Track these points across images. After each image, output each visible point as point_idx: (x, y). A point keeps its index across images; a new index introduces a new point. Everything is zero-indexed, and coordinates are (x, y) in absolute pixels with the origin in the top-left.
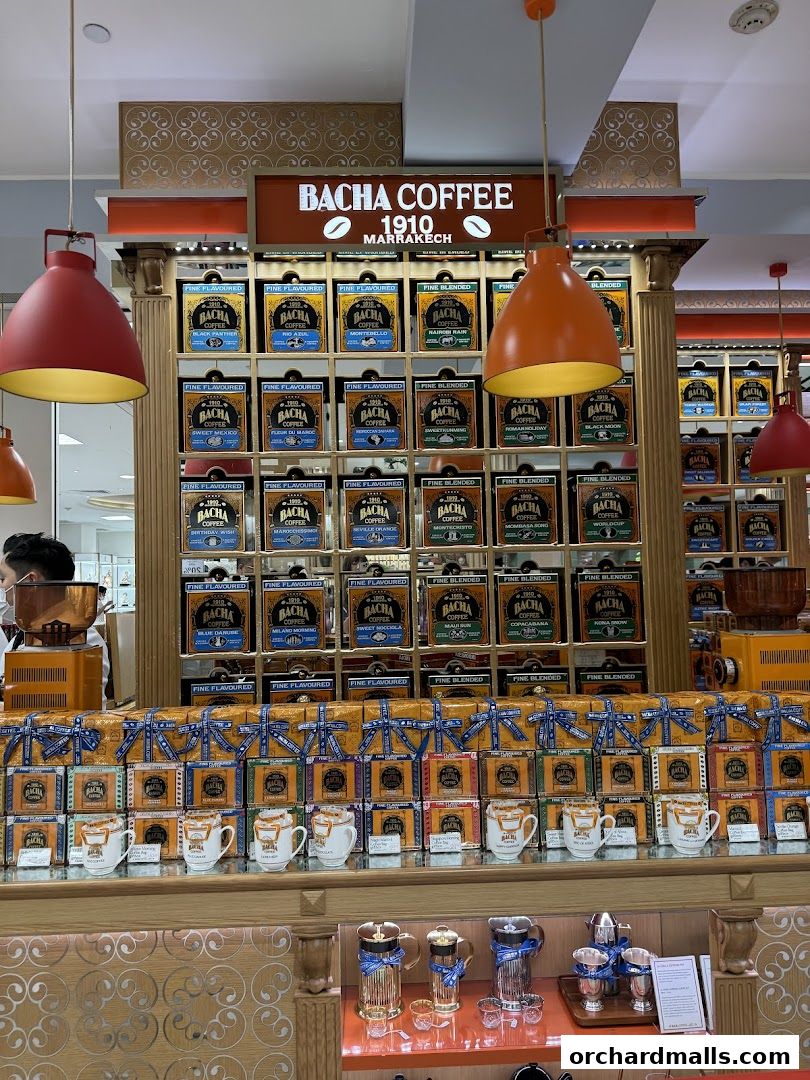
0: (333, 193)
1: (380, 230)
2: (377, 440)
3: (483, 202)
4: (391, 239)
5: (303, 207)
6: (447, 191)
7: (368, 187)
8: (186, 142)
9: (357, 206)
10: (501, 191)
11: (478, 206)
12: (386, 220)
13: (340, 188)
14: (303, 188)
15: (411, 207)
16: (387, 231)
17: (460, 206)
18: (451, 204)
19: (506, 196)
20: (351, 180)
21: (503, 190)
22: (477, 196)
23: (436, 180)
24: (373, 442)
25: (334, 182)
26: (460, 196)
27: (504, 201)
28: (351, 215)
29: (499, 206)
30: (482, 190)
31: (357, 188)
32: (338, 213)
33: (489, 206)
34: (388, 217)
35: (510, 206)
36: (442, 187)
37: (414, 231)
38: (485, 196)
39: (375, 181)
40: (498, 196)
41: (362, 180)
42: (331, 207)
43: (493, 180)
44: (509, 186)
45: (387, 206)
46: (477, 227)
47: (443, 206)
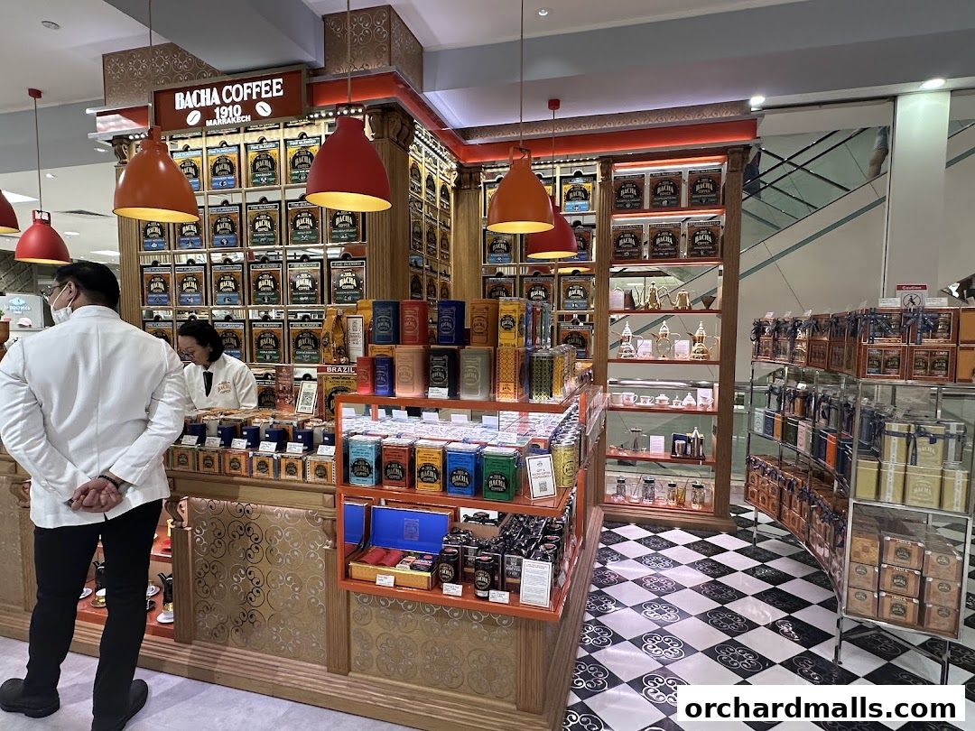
0: (191, 95)
1: (213, 117)
2: (225, 242)
3: (267, 92)
4: (219, 121)
5: (177, 107)
6: (248, 87)
7: (208, 90)
8: (131, 74)
9: (203, 104)
10: (277, 83)
11: (264, 96)
12: (217, 110)
13: (195, 92)
14: (177, 95)
15: (230, 100)
16: (218, 116)
17: (254, 97)
18: (250, 95)
19: (279, 87)
20: (200, 87)
21: (278, 83)
22: (264, 89)
23: (242, 82)
24: (223, 243)
25: (191, 90)
26: (255, 90)
27: (278, 91)
28: (200, 109)
29: (275, 94)
30: (266, 85)
31: (203, 91)
32: (195, 109)
33: (269, 95)
34: (218, 108)
35: (281, 93)
36: (245, 85)
37: (231, 115)
38: (268, 88)
39: (211, 86)
40: (275, 87)
41: (204, 87)
42: (191, 106)
43: (271, 77)
44: (281, 80)
45: (218, 102)
46: (264, 109)
47: (246, 99)
